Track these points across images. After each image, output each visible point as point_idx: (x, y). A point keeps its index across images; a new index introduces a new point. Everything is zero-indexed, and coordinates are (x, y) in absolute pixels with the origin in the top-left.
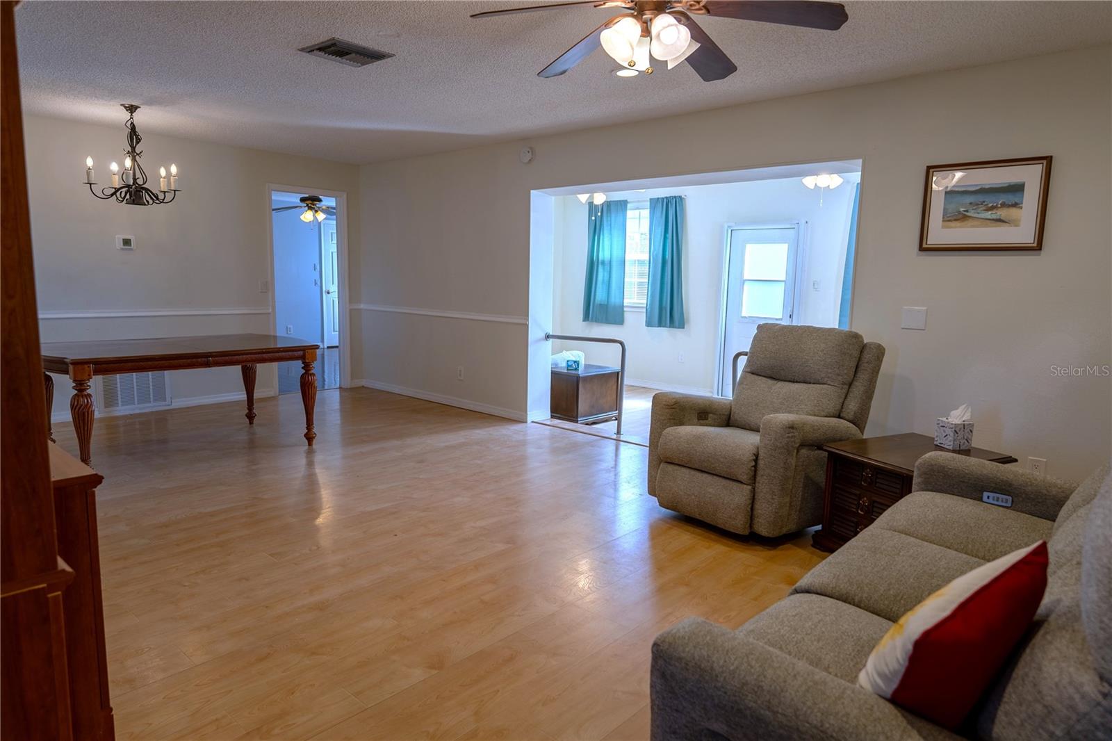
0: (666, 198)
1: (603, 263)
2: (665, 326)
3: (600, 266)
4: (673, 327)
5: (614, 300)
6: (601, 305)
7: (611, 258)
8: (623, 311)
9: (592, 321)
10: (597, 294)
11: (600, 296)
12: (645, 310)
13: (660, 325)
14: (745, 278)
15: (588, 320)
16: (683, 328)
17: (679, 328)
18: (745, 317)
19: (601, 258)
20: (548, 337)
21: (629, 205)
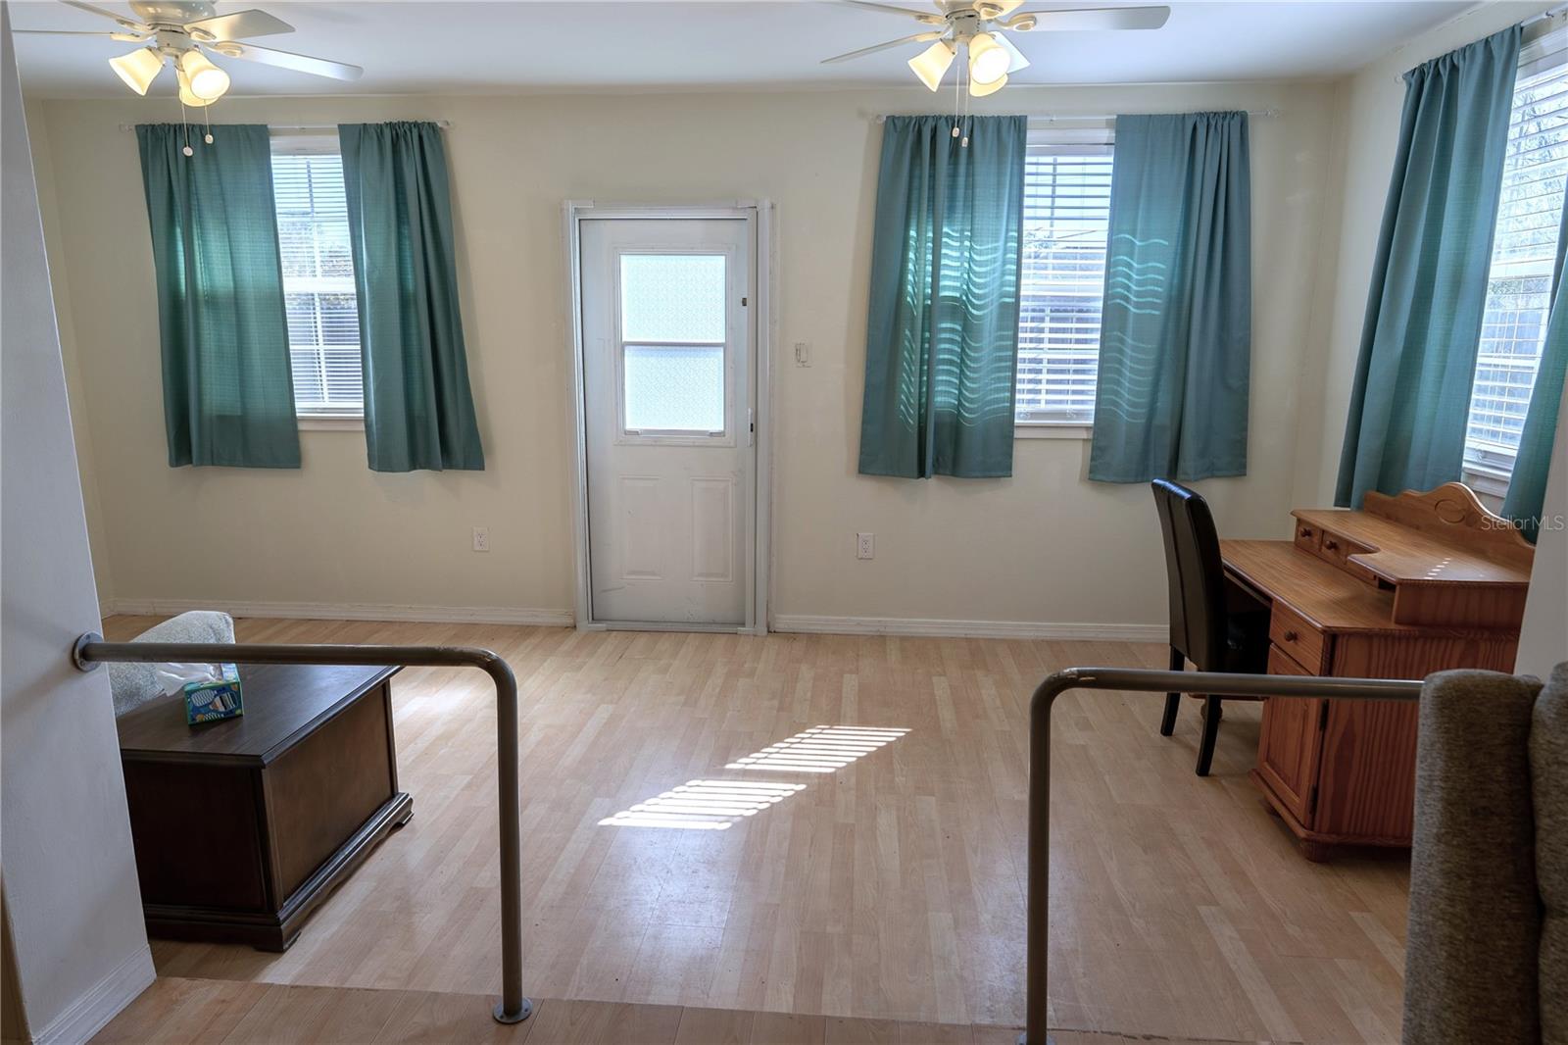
0: (391, 125)
1: (212, 300)
2: (428, 465)
3: (203, 310)
4: (451, 467)
5: (261, 404)
6: (222, 418)
7: (235, 288)
8: (295, 432)
9: (201, 463)
10: (207, 387)
11: (215, 392)
12: (362, 427)
13: (414, 463)
14: (625, 339)
15: (190, 461)
16: (482, 468)
17: (465, 468)
18: (636, 433)
19: (202, 282)
20: (84, 655)
21: (275, 142)
